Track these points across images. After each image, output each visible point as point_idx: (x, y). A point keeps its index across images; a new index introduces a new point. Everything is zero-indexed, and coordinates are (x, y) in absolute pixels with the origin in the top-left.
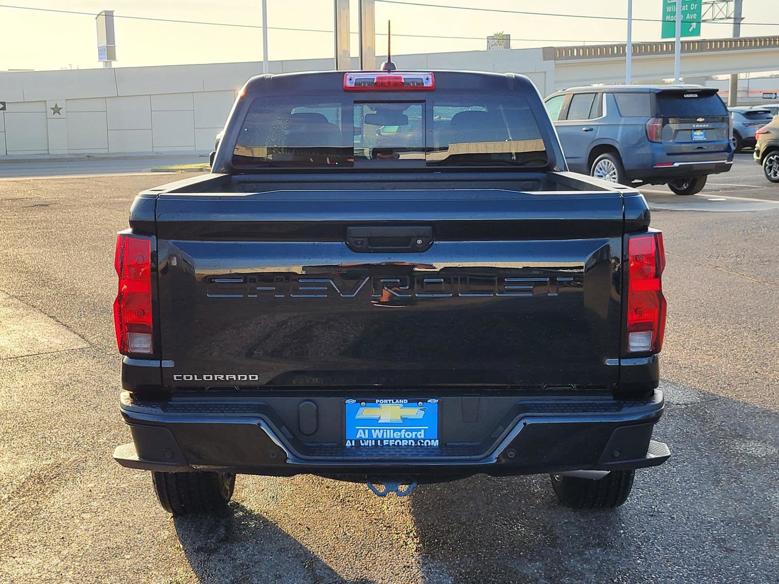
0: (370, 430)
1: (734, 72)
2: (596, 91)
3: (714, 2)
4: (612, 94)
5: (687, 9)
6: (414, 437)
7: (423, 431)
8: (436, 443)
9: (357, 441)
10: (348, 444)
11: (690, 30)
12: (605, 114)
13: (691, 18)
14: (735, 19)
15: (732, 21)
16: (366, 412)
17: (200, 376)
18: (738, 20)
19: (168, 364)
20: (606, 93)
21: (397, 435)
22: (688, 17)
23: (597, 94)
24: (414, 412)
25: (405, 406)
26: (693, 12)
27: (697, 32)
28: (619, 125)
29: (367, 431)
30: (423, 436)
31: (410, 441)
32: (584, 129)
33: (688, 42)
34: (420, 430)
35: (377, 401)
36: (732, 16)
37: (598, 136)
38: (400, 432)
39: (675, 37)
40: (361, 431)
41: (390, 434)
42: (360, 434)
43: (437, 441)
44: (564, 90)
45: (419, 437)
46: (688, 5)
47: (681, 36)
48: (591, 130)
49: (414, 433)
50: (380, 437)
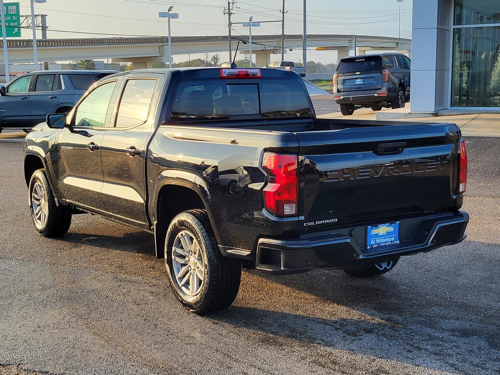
0: (375, 240)
1: (46, 61)
2: (55, 73)
3: (28, 15)
4: (67, 75)
5: (10, 19)
6: (390, 240)
7: (393, 237)
8: (398, 242)
9: (371, 246)
10: (368, 248)
11: (14, 33)
12: (63, 88)
13: (14, 25)
14: (42, 27)
15: (41, 28)
16: (375, 231)
17: (315, 223)
18: (44, 28)
19: (302, 218)
20: (62, 75)
21: (385, 241)
22: (11, 24)
23: (55, 75)
24: (391, 229)
25: (388, 226)
26: (14, 21)
27: (19, 34)
28: (75, 94)
29: (374, 240)
30: (393, 240)
31: (390, 242)
32: (49, 97)
33: (13, 41)
34: (392, 237)
35: (379, 225)
36: (40, 25)
37: (60, 101)
38: (386, 239)
39: (2, 37)
40: (372, 241)
41: (383, 240)
42: (372, 242)
43: (399, 241)
44: (28, 72)
45: (392, 240)
46: (11, 17)
47: (7, 37)
48: (55, 97)
49: (391, 238)
50: (379, 242)
